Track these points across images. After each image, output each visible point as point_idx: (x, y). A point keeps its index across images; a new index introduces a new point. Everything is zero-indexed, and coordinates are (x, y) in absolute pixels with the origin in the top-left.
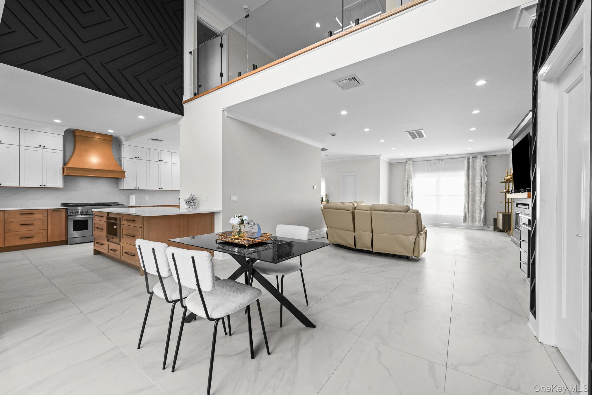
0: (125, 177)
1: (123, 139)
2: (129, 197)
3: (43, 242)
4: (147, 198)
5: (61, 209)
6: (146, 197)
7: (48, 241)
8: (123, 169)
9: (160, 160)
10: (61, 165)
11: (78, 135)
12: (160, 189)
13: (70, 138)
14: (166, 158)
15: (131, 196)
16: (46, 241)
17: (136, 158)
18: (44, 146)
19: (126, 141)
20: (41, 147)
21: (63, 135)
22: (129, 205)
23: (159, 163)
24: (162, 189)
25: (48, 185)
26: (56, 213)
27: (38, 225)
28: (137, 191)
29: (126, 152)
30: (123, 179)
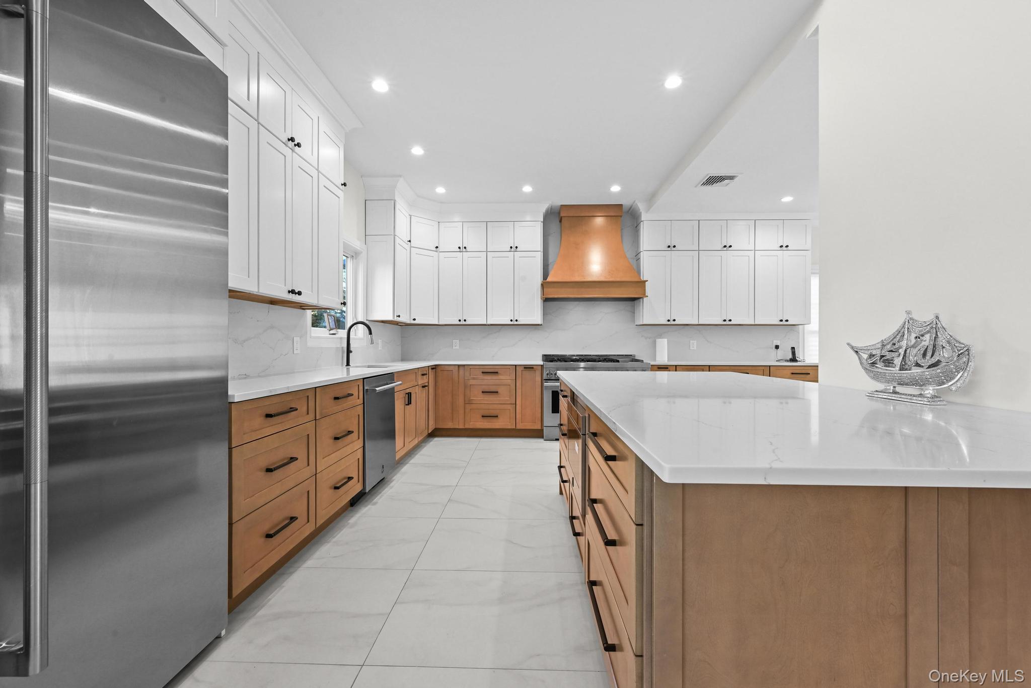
0: (646, 295)
1: (641, 207)
2: (655, 342)
3: (509, 427)
4: (694, 344)
5: (534, 367)
6: (691, 341)
7: (519, 427)
8: (641, 278)
9: (725, 246)
10: (539, 279)
11: (564, 217)
12: (725, 320)
13: (555, 226)
14: (740, 238)
15: (659, 341)
16: (514, 427)
17: (669, 249)
18: (516, 247)
19: (648, 209)
20: (513, 250)
21: (542, 220)
22: (655, 360)
23: (725, 254)
24: (730, 323)
25: (522, 321)
26: (527, 374)
27: (505, 395)
28: (671, 326)
29: (649, 237)
30: (643, 300)
